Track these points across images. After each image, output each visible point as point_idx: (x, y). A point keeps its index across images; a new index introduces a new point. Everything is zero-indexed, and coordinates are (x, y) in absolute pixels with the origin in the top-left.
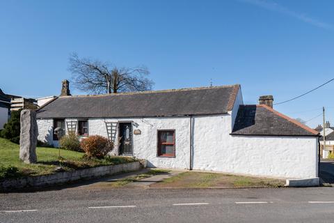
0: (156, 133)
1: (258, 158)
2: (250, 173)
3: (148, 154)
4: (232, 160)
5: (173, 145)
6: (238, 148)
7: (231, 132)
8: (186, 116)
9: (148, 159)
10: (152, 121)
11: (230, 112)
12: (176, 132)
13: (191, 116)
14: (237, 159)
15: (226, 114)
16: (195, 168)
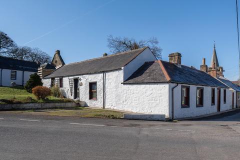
0: (88, 84)
1: (136, 100)
2: (132, 111)
3: (86, 98)
4: (123, 102)
5: (96, 92)
6: (126, 93)
7: (122, 82)
8: (101, 72)
9: (85, 101)
10: (87, 76)
11: (123, 68)
12: (98, 83)
13: (104, 72)
14: (126, 100)
15: (120, 69)
16: (106, 107)
